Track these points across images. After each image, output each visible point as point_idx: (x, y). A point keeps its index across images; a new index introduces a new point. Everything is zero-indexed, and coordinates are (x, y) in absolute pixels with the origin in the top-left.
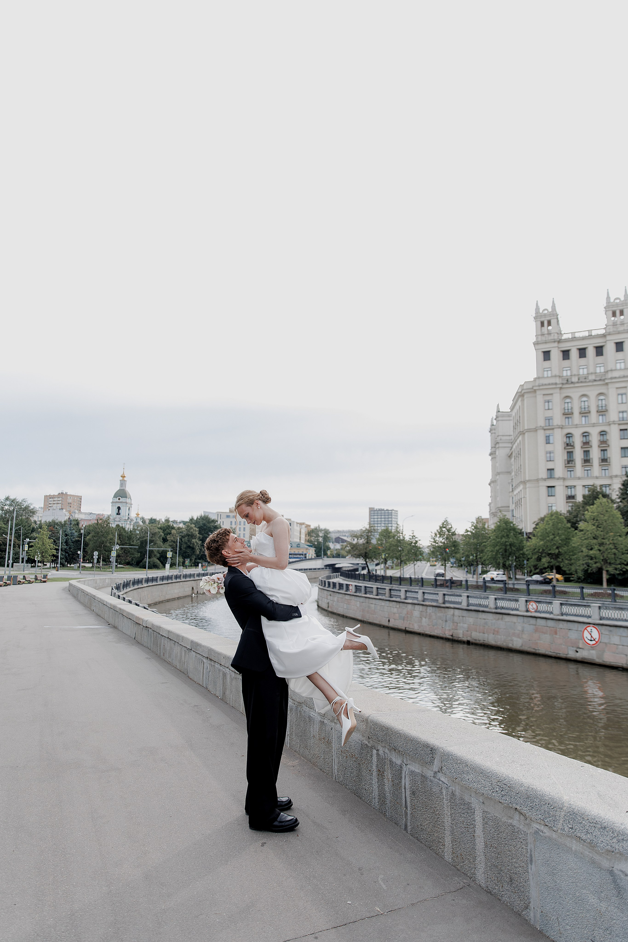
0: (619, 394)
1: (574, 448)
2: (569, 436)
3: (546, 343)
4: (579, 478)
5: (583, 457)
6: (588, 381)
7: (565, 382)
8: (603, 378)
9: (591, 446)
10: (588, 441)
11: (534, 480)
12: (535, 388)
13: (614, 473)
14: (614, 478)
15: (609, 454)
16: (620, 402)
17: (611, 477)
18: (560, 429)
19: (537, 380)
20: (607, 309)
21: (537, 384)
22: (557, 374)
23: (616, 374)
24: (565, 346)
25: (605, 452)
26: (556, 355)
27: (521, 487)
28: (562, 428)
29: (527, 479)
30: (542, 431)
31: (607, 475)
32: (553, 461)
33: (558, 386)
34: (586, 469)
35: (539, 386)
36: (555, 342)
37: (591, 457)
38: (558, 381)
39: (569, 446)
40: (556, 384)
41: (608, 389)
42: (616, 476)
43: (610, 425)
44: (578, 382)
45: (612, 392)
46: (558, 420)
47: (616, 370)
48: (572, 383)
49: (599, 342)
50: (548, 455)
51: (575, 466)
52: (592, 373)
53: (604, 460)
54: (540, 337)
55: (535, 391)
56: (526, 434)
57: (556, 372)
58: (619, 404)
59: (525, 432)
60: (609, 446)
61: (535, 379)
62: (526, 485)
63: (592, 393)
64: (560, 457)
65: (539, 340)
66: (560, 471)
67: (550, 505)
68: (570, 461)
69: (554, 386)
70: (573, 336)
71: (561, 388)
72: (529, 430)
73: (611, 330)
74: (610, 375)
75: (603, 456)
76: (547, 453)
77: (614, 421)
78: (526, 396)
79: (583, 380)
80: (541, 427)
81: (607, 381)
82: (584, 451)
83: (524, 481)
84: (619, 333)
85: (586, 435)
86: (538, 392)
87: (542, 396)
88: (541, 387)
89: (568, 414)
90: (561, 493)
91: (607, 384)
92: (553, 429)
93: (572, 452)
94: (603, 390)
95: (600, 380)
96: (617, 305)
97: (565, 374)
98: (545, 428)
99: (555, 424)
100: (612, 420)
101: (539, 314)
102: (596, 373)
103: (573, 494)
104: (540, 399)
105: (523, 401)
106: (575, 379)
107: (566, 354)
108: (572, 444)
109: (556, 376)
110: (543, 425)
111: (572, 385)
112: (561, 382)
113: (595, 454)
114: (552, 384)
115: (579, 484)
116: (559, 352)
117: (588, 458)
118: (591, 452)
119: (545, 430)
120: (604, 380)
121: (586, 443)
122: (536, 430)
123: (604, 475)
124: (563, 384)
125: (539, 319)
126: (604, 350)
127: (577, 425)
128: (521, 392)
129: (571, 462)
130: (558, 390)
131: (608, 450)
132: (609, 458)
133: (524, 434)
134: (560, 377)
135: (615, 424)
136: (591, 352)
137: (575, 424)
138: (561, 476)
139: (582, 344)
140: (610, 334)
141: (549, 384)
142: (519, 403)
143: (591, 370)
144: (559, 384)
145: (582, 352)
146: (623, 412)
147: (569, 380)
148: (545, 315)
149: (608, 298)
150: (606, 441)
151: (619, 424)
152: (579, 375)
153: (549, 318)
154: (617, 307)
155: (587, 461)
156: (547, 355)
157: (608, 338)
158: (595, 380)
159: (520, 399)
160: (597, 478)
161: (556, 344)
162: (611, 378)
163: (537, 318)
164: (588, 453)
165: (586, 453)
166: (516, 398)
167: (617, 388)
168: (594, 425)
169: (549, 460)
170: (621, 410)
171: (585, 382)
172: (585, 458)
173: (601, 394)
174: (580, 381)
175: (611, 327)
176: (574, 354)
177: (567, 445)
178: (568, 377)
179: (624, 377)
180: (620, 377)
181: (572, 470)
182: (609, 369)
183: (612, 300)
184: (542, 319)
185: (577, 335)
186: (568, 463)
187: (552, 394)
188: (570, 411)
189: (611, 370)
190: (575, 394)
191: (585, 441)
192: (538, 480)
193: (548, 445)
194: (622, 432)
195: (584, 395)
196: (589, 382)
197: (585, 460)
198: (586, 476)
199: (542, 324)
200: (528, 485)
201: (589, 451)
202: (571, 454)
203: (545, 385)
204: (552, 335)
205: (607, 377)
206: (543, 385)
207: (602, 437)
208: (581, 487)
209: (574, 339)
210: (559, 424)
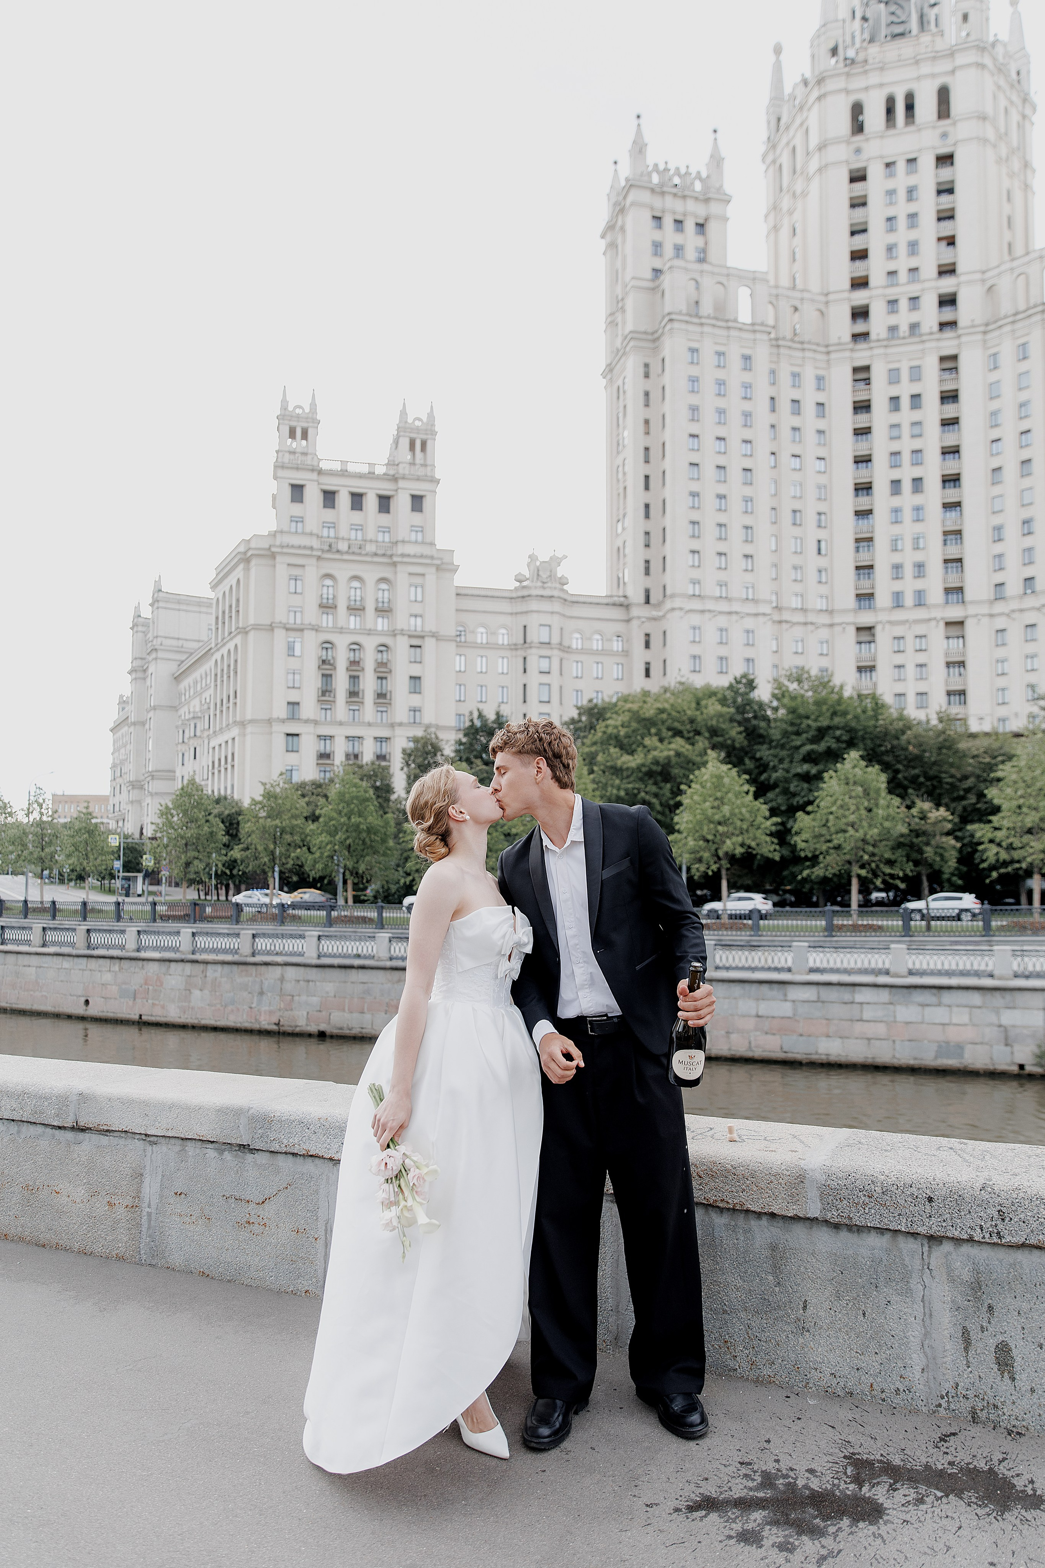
0: (411, 585)
1: (335, 668)
2: (328, 645)
3: (297, 469)
4: (341, 724)
5: (347, 687)
6: (363, 552)
7: (326, 548)
8: (389, 553)
9: (363, 669)
10: (357, 659)
11: (262, 720)
12: (273, 549)
13: (398, 720)
14: (396, 728)
15: (389, 685)
16: (413, 598)
17: (392, 726)
18: (314, 632)
19: (278, 536)
20: (402, 434)
21: (278, 543)
22: (315, 531)
23: (410, 549)
24: (330, 484)
25: (384, 681)
26: (313, 495)
27: (235, 732)
28: (317, 630)
29: (249, 717)
30: (284, 631)
31: (384, 721)
32: (299, 688)
33: (315, 553)
34: (352, 707)
35: (282, 547)
36: (313, 470)
37: (361, 687)
38: (315, 543)
39: (326, 665)
40: (311, 548)
41: (396, 573)
42: (400, 724)
43: (395, 635)
44: (347, 553)
45: (402, 578)
46: (312, 615)
47: (409, 542)
48: (338, 551)
49: (386, 488)
50: (291, 677)
51: (334, 702)
52: (371, 541)
53: (381, 695)
54: (287, 455)
55: (273, 556)
56: (251, 634)
57: (312, 525)
58: (411, 601)
59: (248, 629)
60: (391, 671)
61: (273, 535)
62: (245, 728)
63: (371, 575)
64: (312, 682)
65: (286, 460)
66: (309, 708)
67: (290, 768)
68: (326, 692)
69: (308, 552)
70: (344, 468)
71: (319, 558)
72: (257, 627)
73: (407, 472)
74: (401, 549)
75: (379, 687)
76: (288, 673)
77: (402, 630)
78: (253, 562)
79: (356, 551)
80: (280, 623)
81: (395, 559)
82: (350, 677)
83: (243, 722)
84: (418, 479)
85: (356, 647)
86: (279, 559)
87: (286, 566)
88: (285, 550)
89: (327, 607)
90: (309, 747)
91: (394, 564)
92: (302, 630)
93: (331, 676)
94: (387, 573)
95: (384, 555)
96: (418, 429)
97: (325, 533)
98: (288, 626)
99: (306, 622)
100: (399, 627)
101: (287, 413)
102: (377, 542)
103: (328, 751)
104: (282, 571)
105: (247, 570)
106: (343, 546)
107: (329, 497)
108: (332, 662)
109: (311, 534)
110: (284, 621)
111: (337, 556)
112: (319, 547)
113: (369, 684)
114: (305, 547)
115: (340, 733)
116: (319, 491)
117: (356, 690)
118: (361, 678)
119: (287, 629)
120: (391, 556)
121: (355, 664)
122: (271, 628)
123: (379, 721)
124: (323, 551)
125: (287, 422)
126: (393, 504)
127: (342, 628)
128: (245, 553)
129: (327, 694)
130: (314, 561)
131: (389, 679)
132: (391, 692)
133: (247, 633)
134: (318, 536)
135: (404, 635)
136: (371, 503)
137: (339, 625)
138: (312, 717)
139: (358, 486)
140: (404, 478)
141: (299, 547)
142: (239, 572)
143: (370, 535)
144: (318, 550)
145: (357, 500)
146: (416, 616)
147: (333, 546)
148: (298, 416)
149: (403, 413)
150: (386, 664)
151: (410, 636)
152: (349, 540)
153: (305, 425)
154: (418, 433)
155: (353, 694)
156: (297, 491)
157: (401, 484)
158: (376, 554)
159: (241, 566)
160: (369, 724)
161: (314, 476)
162: (403, 555)
163: (283, 419)
164: (356, 680)
165: (354, 679)
166: (232, 564)
167: (410, 574)
168: (370, 633)
169: (292, 685)
170: (415, 612)
171: (360, 554)
172: (352, 690)
173: (383, 580)
174: (351, 551)
175: (407, 466)
176: (343, 500)
177: (324, 662)
178: (331, 540)
179: (422, 556)
180: (415, 556)
181: (329, 707)
182: (400, 538)
183: (410, 420)
184: (293, 424)
185: (351, 468)
186: (324, 693)
187: (303, 566)
188: (330, 601)
189: (403, 542)
190: (343, 572)
191: (352, 659)
192: (270, 721)
193: (292, 658)
194: (413, 649)
195: (356, 578)
196: (367, 555)
197: (350, 693)
198: (351, 719)
199: (292, 434)
200: (249, 729)
201: (358, 677)
202: (329, 679)
203: (293, 547)
204: (309, 457)
205: (394, 552)
206: (288, 546)
207: (380, 655)
208: (344, 738)
209: (344, 473)
210: (314, 623)
